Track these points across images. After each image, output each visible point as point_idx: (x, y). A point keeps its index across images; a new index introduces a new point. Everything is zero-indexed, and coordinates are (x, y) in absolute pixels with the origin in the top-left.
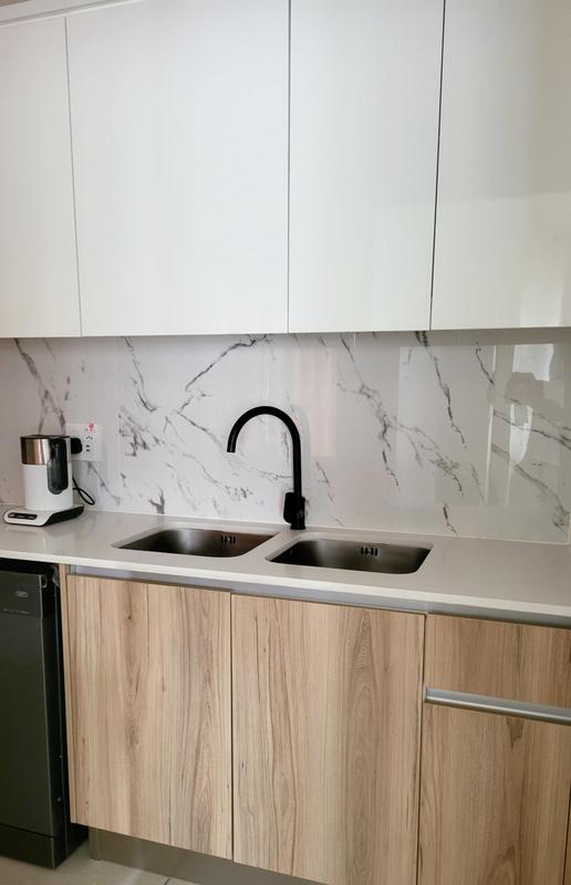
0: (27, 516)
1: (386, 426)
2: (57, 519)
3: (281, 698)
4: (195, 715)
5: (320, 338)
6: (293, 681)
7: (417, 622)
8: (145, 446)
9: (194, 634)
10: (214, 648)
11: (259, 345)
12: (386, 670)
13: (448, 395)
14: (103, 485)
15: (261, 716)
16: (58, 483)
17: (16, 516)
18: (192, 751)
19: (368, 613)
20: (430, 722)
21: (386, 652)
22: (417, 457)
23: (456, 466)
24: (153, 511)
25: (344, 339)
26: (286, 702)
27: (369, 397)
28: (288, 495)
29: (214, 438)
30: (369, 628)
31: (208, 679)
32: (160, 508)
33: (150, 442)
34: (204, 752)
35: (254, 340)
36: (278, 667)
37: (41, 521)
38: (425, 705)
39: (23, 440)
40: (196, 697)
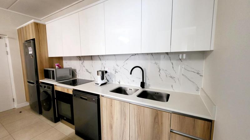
0: (97, 84)
1: (160, 70)
2: (102, 85)
3: (139, 125)
4: (123, 125)
5: (148, 54)
6: (142, 122)
7: (169, 114)
8: (117, 72)
9: (123, 110)
10: (126, 113)
11: (136, 55)
12: (162, 124)
13: (172, 64)
14: (110, 78)
15: (135, 128)
16: (103, 78)
17: (96, 84)
18: (122, 132)
19: (157, 111)
20: (172, 137)
21: (162, 120)
22: (166, 76)
23: (174, 78)
24: (118, 83)
25: (152, 54)
26: (140, 127)
27: (157, 64)
28: (141, 82)
29: (128, 71)
30: (158, 114)
31: (125, 119)
32: (119, 83)
33: (118, 71)
34: (124, 133)
35: (135, 54)
36: (139, 120)
37: (100, 85)
38: (171, 133)
39: (98, 71)
40: (123, 122)
